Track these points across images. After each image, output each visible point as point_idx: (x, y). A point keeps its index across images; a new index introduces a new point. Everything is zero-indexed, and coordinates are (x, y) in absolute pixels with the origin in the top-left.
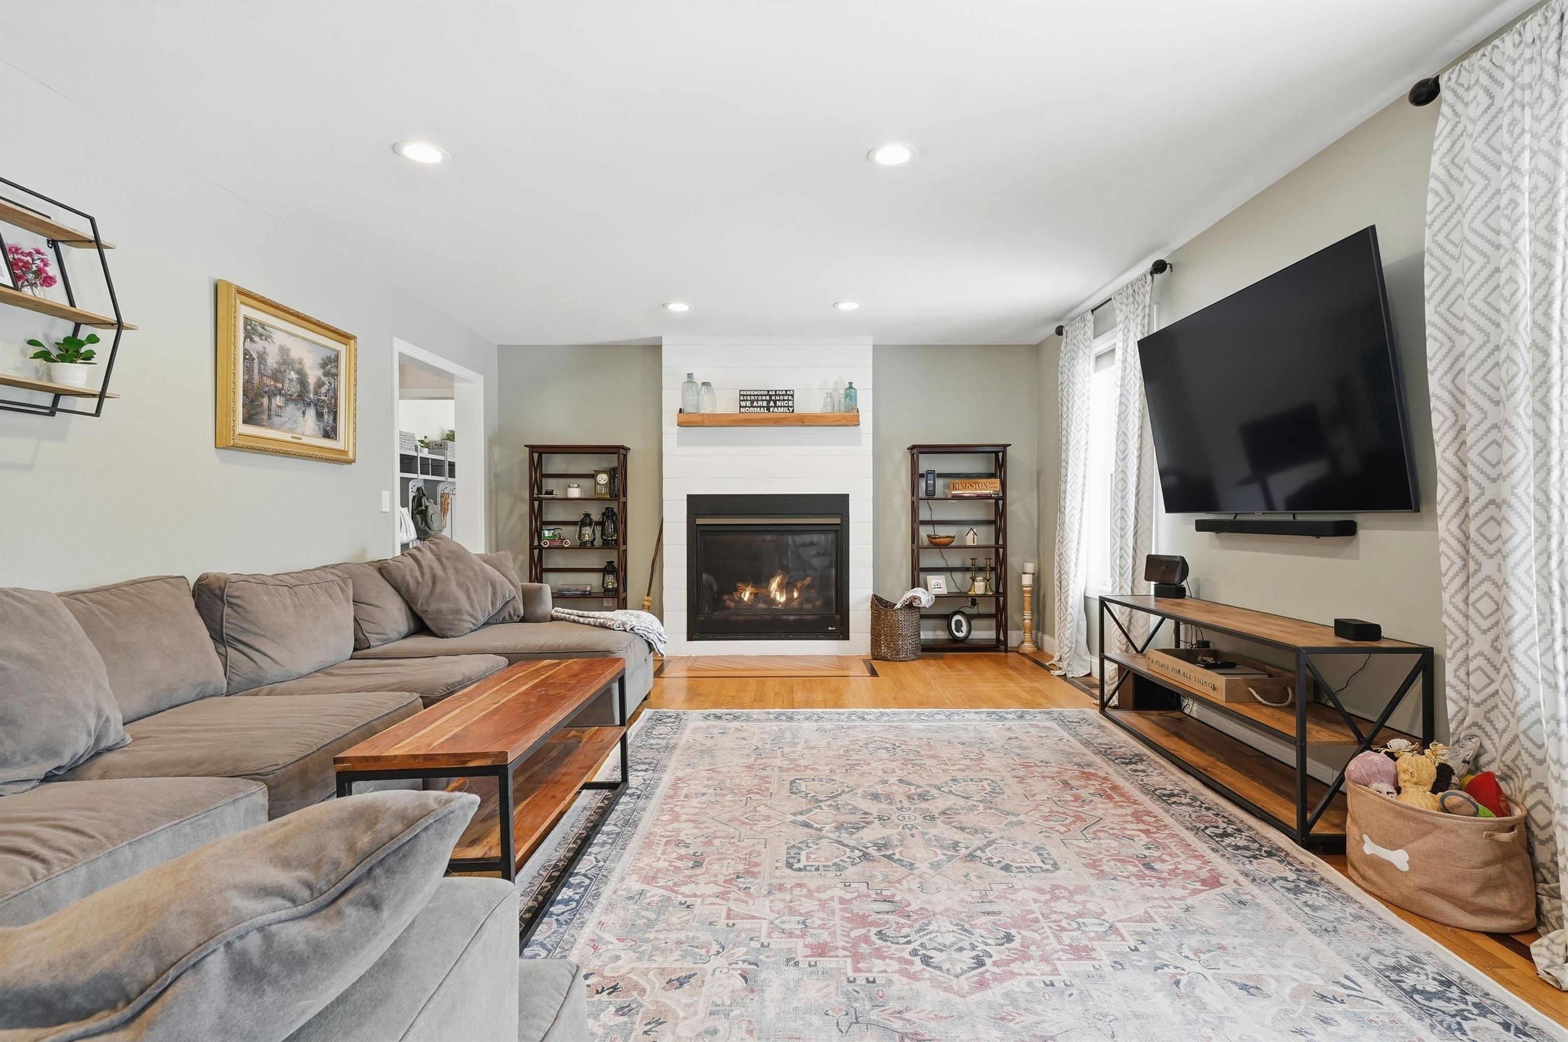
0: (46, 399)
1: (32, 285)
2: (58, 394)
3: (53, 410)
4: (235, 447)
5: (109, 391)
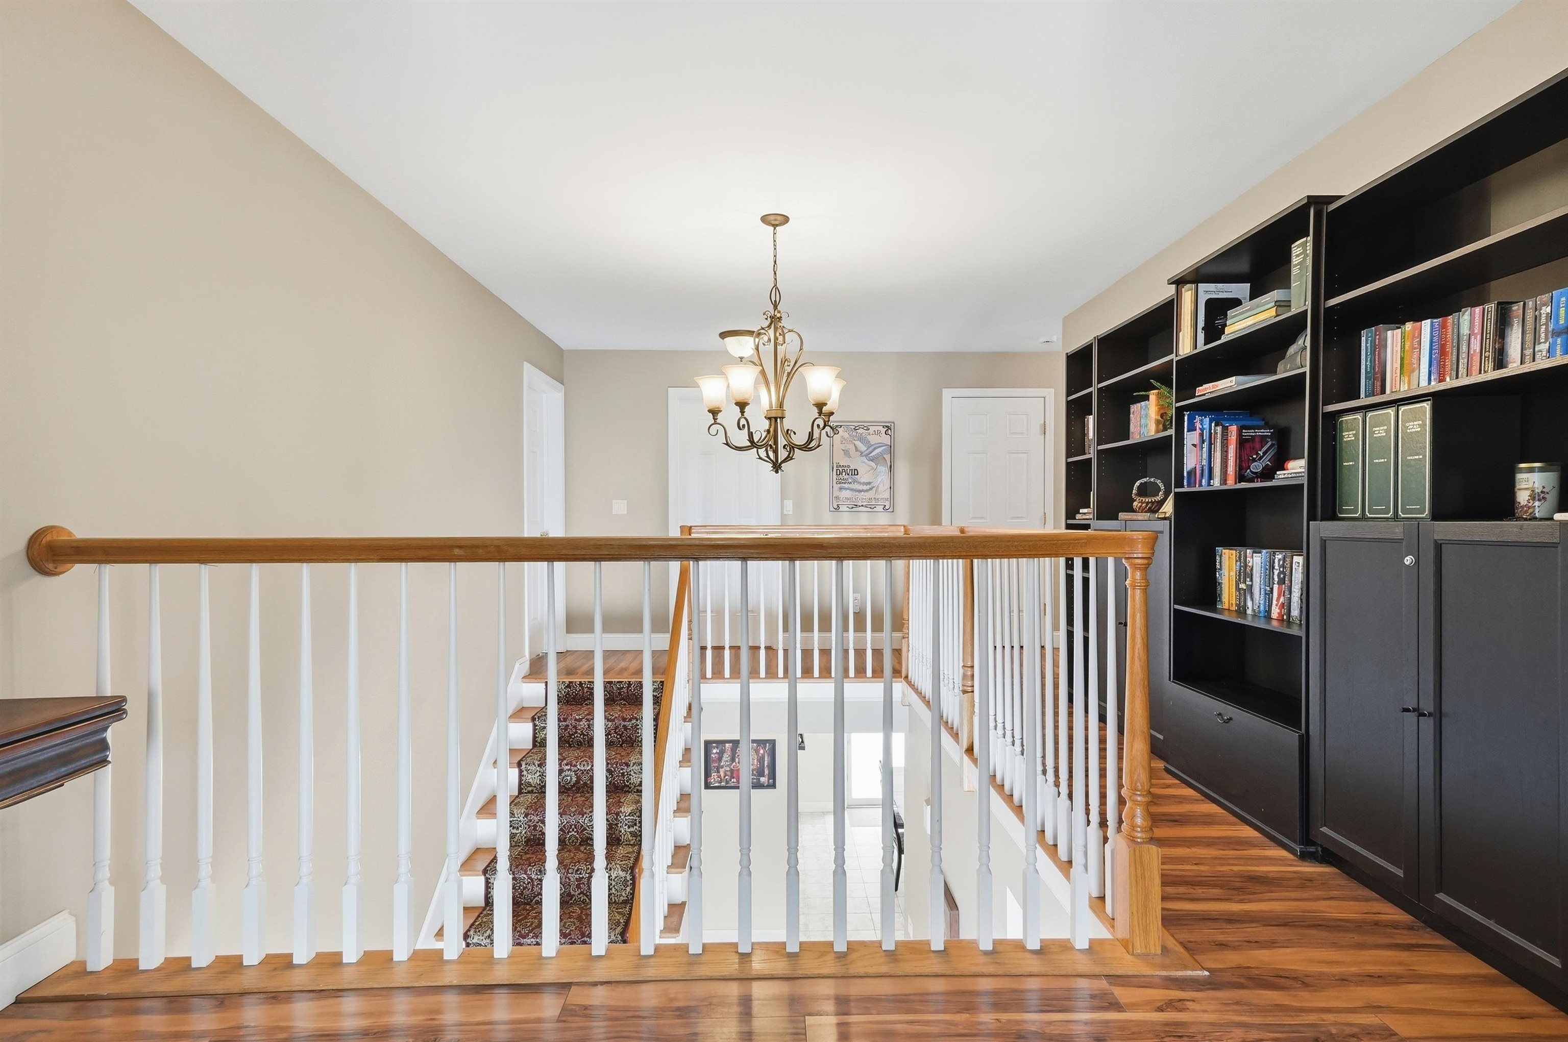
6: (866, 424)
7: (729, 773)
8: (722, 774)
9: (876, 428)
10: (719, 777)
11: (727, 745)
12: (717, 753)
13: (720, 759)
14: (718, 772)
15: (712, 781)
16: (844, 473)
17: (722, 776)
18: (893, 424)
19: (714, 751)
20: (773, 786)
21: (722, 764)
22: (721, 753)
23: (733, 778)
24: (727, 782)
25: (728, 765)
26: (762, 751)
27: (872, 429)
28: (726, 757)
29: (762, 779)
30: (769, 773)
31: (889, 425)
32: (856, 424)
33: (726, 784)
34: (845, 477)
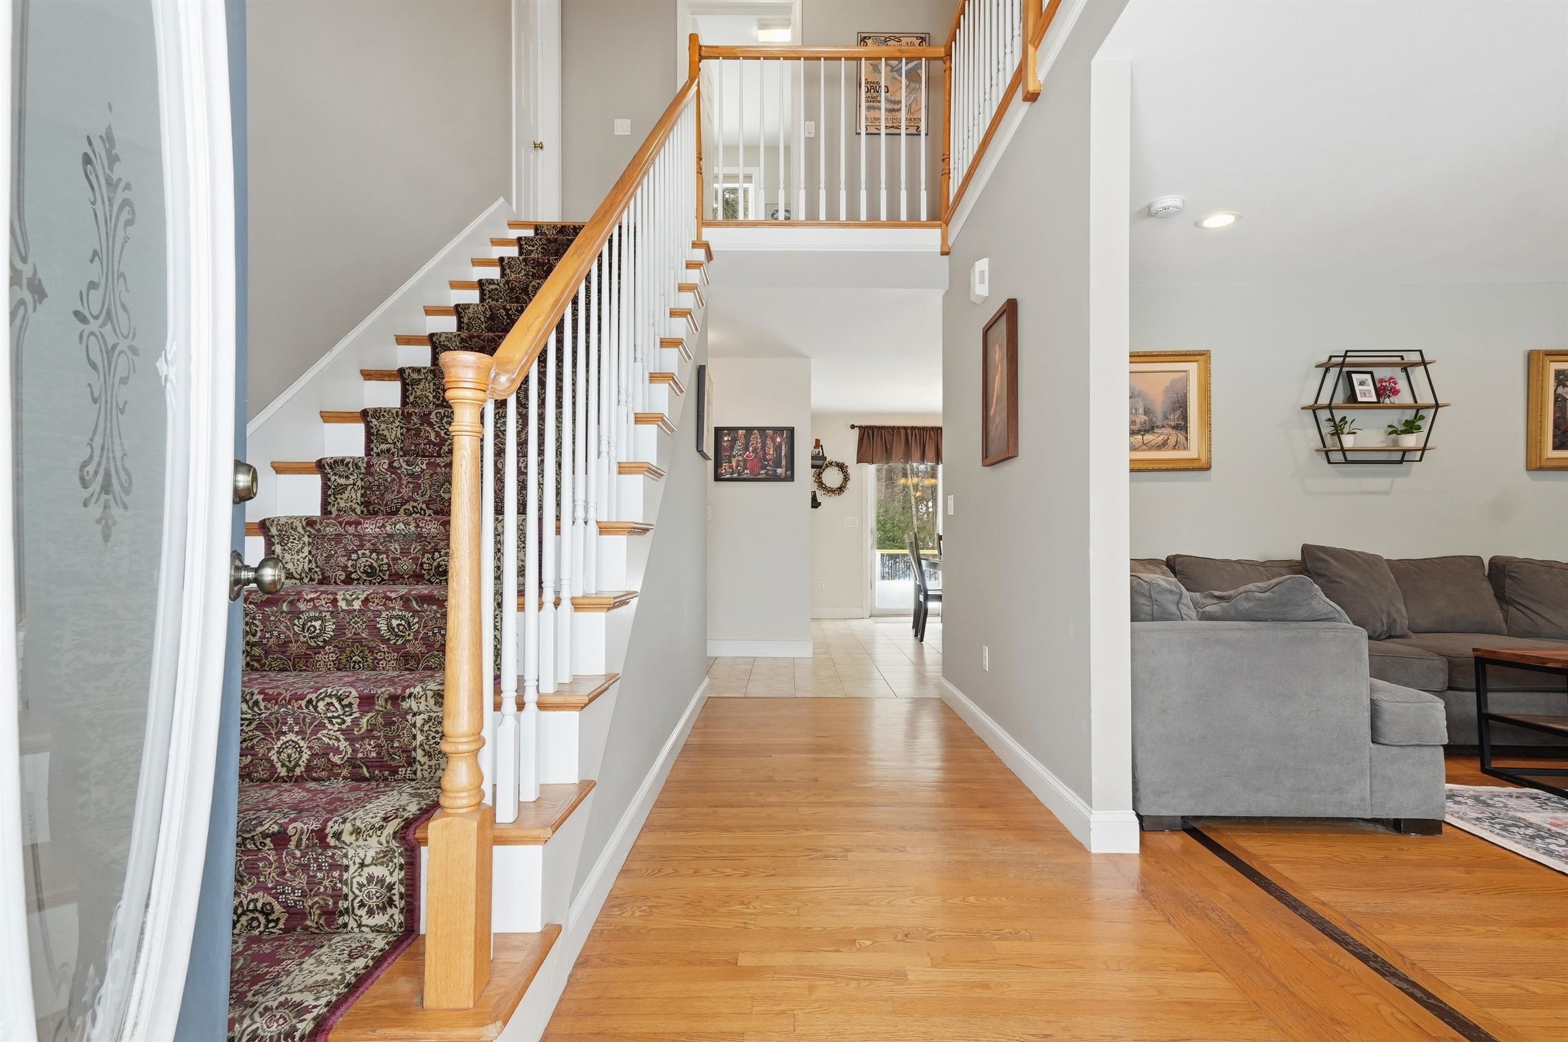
0: (1397, 456)
1: (1389, 397)
2: (1405, 451)
3: (1401, 462)
4: (1541, 469)
5: (1428, 445)
6: (898, 35)
7: (742, 464)
8: (734, 464)
9: (909, 40)
10: (731, 467)
11: (740, 432)
12: (728, 441)
13: (732, 448)
14: (730, 462)
15: (723, 471)
16: (872, 91)
17: (734, 467)
18: (927, 35)
19: (726, 439)
20: (791, 478)
21: (734, 453)
22: (734, 440)
23: (747, 469)
24: (739, 474)
25: (740, 455)
26: (778, 440)
27: (904, 40)
28: (739, 445)
29: (779, 471)
30: (786, 464)
31: (923, 36)
32: (887, 35)
33: (739, 475)
34: (874, 95)
